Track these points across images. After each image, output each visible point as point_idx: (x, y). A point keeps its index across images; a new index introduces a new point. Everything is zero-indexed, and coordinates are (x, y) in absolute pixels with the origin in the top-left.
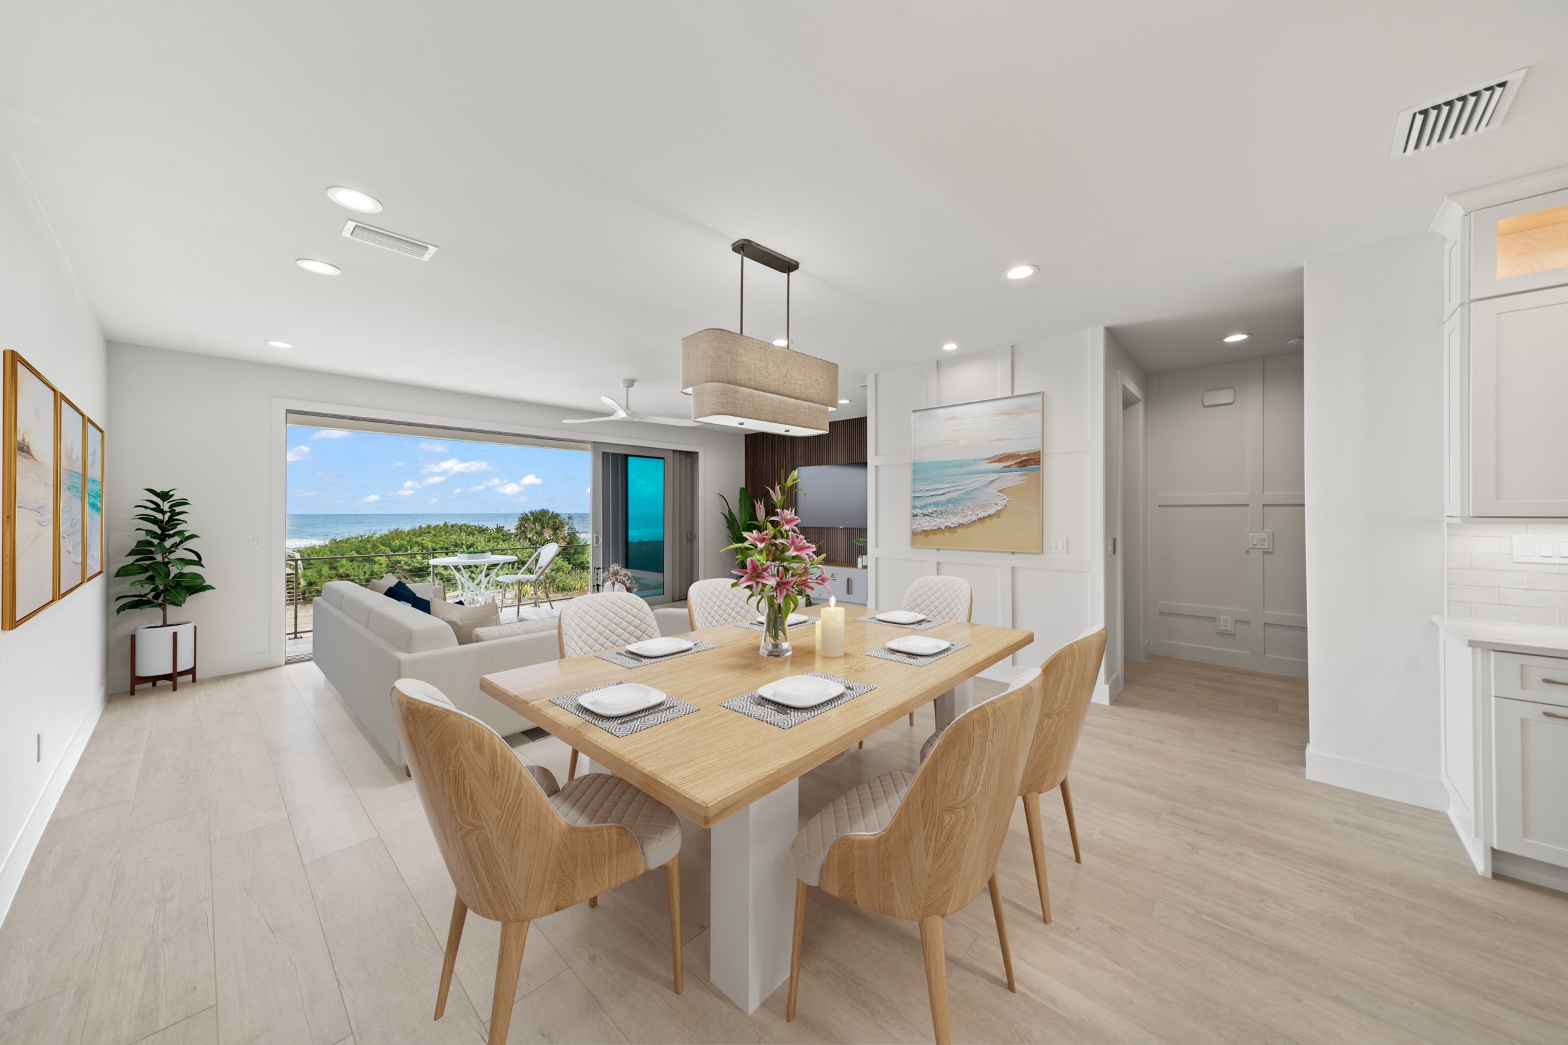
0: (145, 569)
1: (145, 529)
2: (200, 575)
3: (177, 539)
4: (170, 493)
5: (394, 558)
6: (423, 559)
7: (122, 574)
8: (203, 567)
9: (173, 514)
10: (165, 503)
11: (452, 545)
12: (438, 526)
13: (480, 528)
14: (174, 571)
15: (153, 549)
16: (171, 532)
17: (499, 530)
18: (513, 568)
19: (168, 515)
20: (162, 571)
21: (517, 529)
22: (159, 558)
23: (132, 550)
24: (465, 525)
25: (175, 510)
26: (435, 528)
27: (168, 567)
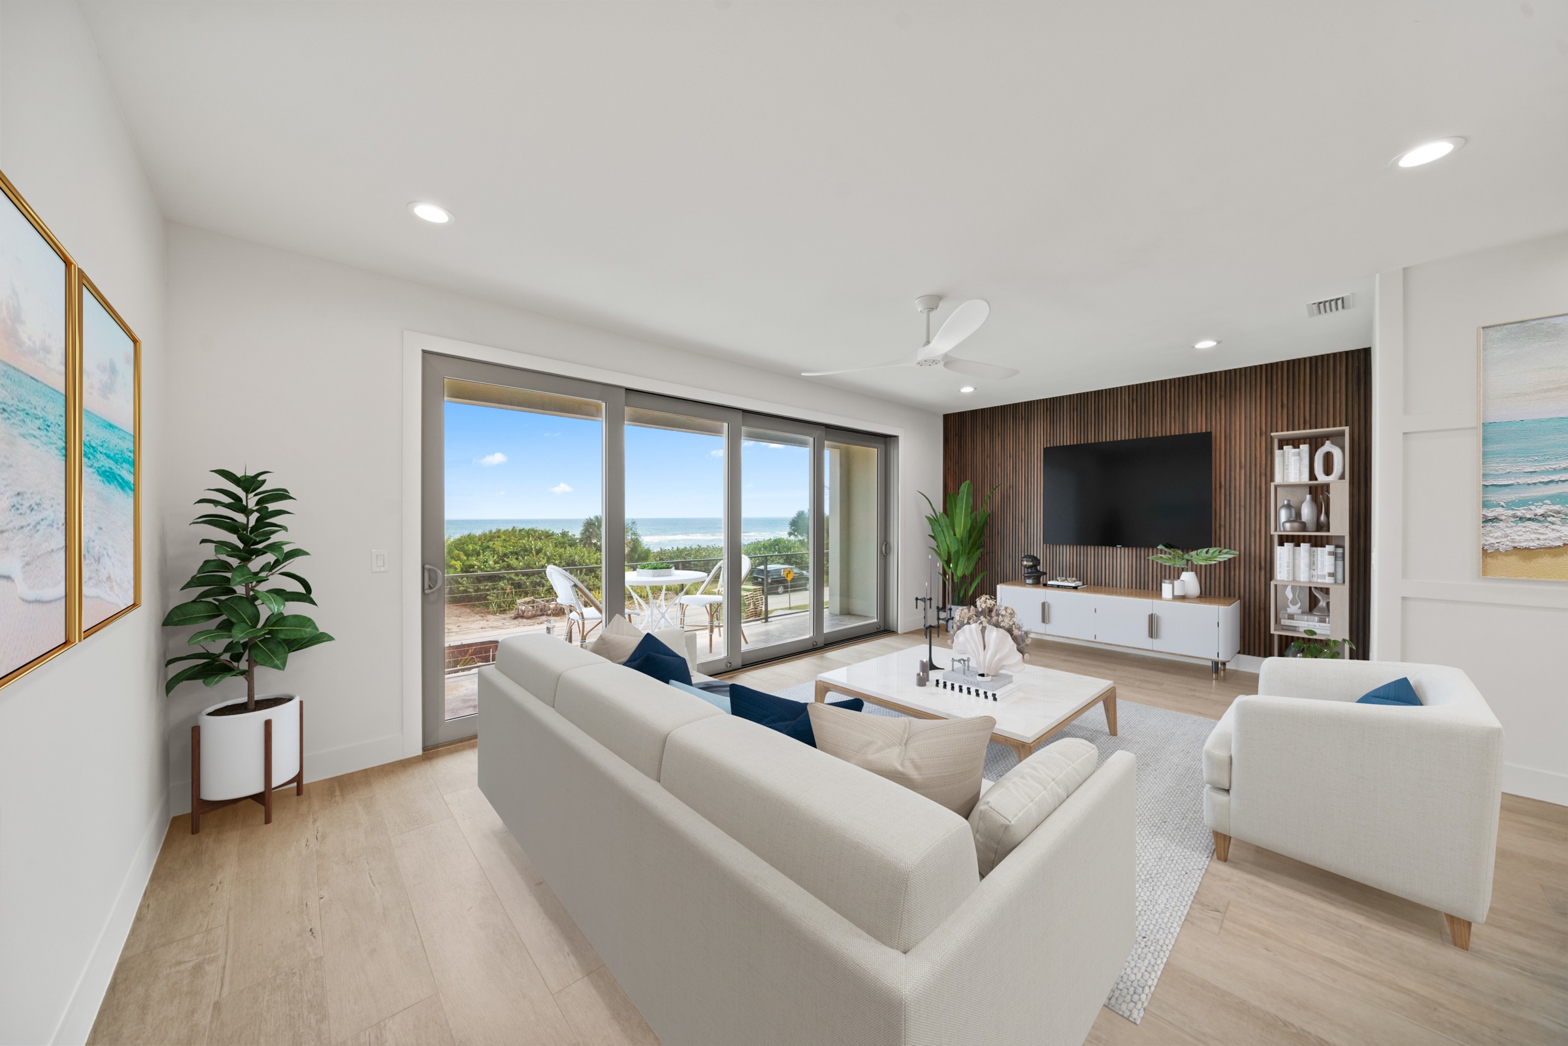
0: (216, 612)
1: (215, 540)
2: (310, 620)
3: (270, 558)
4: (261, 478)
5: (467, 563)
6: (495, 564)
7: (176, 619)
8: (314, 604)
9: (265, 515)
10: (251, 495)
11: (522, 550)
12: (507, 530)
13: (547, 532)
14: (264, 612)
15: (229, 575)
16: (260, 546)
17: (564, 534)
18: (581, 574)
19: (255, 515)
20: (245, 611)
21: (582, 534)
22: (240, 590)
23: (193, 578)
24: (533, 530)
25: (267, 508)
26: (505, 532)
27: (256, 606)
